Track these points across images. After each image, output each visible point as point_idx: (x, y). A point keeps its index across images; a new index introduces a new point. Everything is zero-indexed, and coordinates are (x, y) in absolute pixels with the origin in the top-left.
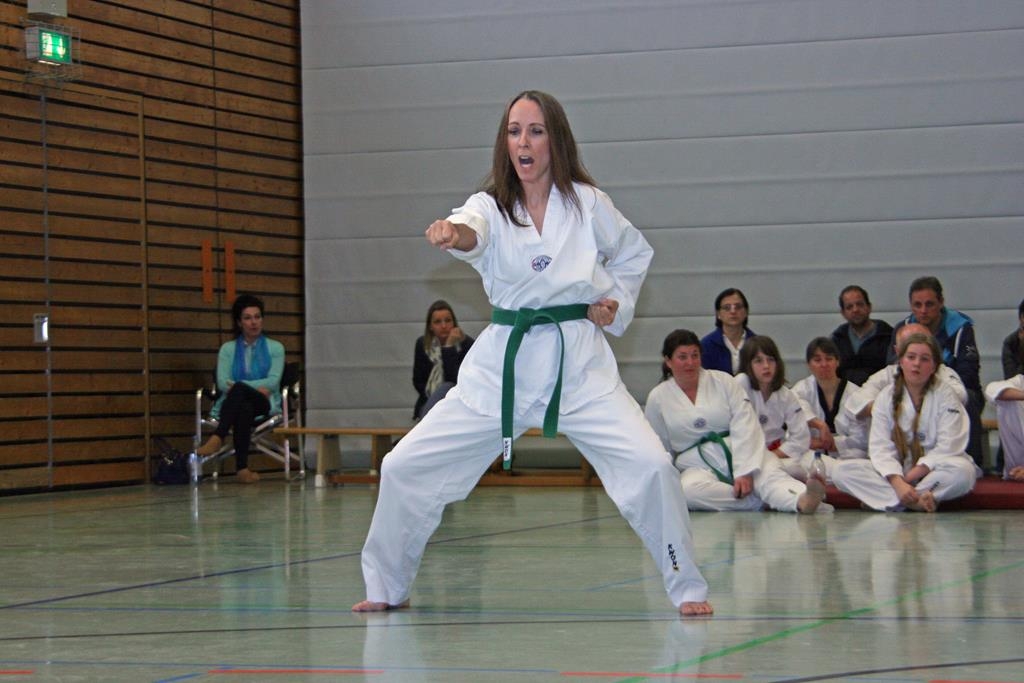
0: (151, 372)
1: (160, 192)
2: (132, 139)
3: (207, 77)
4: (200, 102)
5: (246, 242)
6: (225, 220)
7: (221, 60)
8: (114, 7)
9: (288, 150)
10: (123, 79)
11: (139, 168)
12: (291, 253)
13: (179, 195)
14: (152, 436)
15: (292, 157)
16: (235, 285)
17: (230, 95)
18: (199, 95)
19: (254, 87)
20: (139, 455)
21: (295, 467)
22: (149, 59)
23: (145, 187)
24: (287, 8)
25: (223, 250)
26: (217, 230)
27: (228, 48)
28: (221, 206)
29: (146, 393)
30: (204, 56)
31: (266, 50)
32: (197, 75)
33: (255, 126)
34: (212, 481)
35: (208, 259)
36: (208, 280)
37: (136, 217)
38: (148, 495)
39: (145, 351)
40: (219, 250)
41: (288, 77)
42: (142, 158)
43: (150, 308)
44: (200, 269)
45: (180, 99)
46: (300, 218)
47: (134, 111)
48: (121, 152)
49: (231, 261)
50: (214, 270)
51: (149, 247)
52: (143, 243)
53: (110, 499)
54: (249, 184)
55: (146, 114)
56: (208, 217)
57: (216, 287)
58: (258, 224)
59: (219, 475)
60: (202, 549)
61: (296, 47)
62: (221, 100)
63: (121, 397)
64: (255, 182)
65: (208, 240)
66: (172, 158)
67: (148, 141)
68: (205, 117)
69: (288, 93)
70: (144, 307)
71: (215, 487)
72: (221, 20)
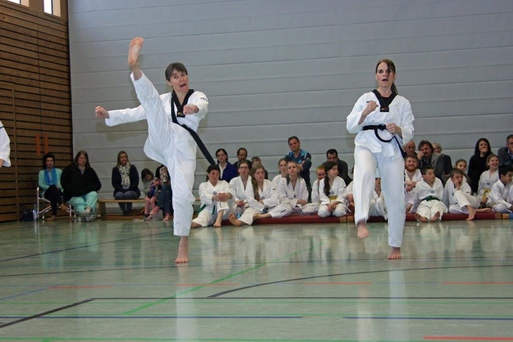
0: (19, 181)
1: (21, 118)
2: (10, 99)
3: (37, 77)
4: (34, 85)
5: (52, 135)
6: (44, 127)
7: (42, 71)
8: (3, 52)
9: (66, 102)
10: (7, 78)
11: (13, 109)
12: (68, 138)
13: (27, 118)
14: (19, 204)
15: (68, 104)
16: (47, 150)
17: (45, 83)
18: (34, 83)
19: (54, 80)
20: (15, 211)
21: (73, 214)
22: (16, 70)
23: (16, 116)
24: (65, 52)
25: (44, 138)
26: (42, 130)
27: (44, 66)
28: (42, 122)
29: (17, 189)
30: (36, 69)
31: (58, 67)
32: (33, 76)
33: (54, 93)
34: (42, 220)
35: (38, 141)
36: (39, 149)
37: (12, 126)
38: (18, 225)
39: (16, 174)
40: (42, 138)
41: (65, 76)
42: (14, 105)
43: (18, 158)
44: (35, 144)
45: (27, 84)
46: (71, 126)
47: (11, 89)
48: (7, 103)
49: (47, 142)
50: (41, 145)
51: (17, 137)
52: (15, 136)
53: (6, 227)
54: (52, 114)
55: (16, 90)
56: (38, 126)
57: (41, 150)
58: (56, 128)
59: (45, 217)
60: (40, 244)
61: (69, 66)
62: (42, 85)
63: (8, 190)
64: (55, 113)
65: (38, 134)
66: (24, 105)
67: (16, 100)
68: (36, 91)
69: (66, 82)
70: (16, 158)
71: (44, 222)
72: (41, 56)
